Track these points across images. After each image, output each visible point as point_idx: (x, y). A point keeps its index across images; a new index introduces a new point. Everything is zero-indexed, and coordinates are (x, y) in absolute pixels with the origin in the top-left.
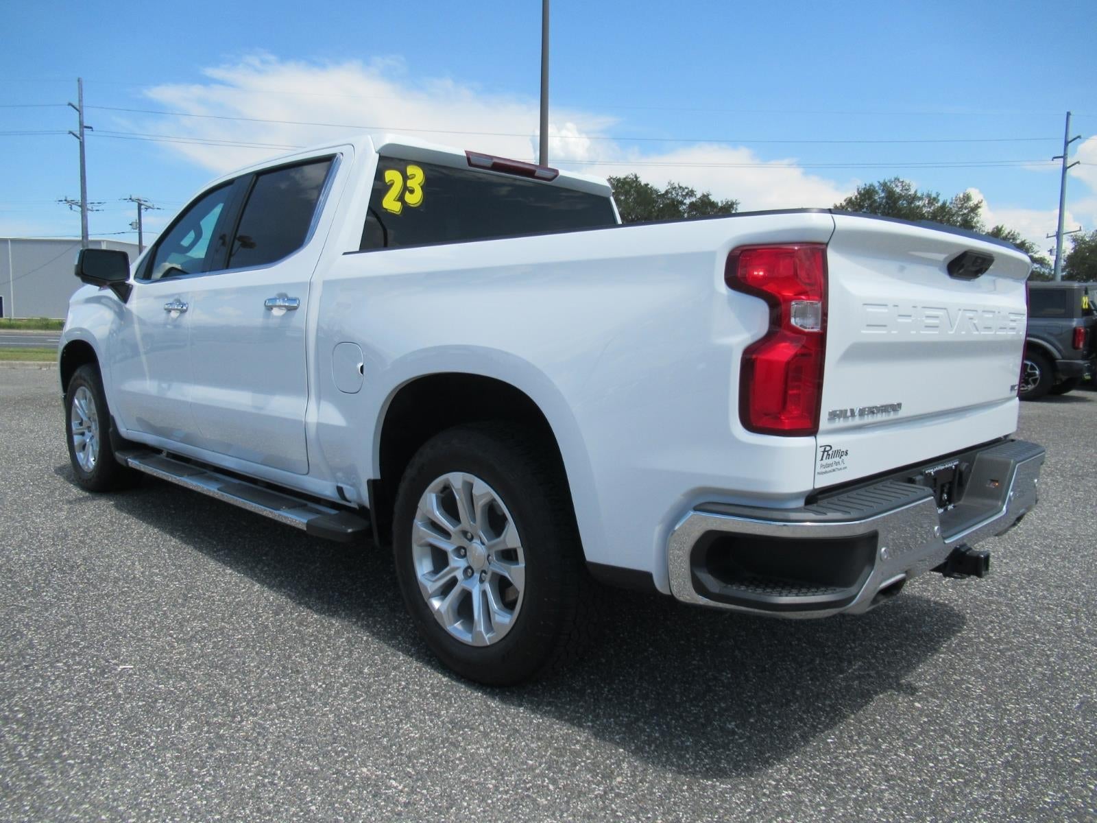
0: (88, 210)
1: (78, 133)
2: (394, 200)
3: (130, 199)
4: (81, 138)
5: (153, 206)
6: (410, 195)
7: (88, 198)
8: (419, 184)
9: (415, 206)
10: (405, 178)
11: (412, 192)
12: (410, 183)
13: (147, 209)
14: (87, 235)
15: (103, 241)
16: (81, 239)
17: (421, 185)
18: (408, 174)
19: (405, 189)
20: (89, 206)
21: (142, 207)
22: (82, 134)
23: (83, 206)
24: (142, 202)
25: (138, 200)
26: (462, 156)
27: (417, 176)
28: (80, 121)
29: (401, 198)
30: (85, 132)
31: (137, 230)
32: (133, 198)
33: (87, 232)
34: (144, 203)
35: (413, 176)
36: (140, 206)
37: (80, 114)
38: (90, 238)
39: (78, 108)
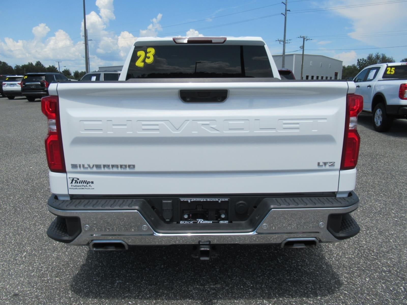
0: (286, 43)
1: (284, 14)
2: (141, 62)
3: (300, 37)
4: (286, 15)
5: (309, 39)
6: (148, 59)
7: (286, 39)
8: (152, 55)
9: (151, 63)
10: (146, 53)
11: (149, 58)
12: (148, 55)
13: (307, 40)
14: (285, 53)
15: (294, 54)
16: (282, 54)
17: (153, 55)
18: (148, 52)
19: (146, 57)
20: (286, 42)
21: (305, 40)
22: (286, 14)
23: (284, 42)
24: (305, 38)
25: (303, 37)
26: (172, 41)
27: (152, 51)
28: (286, 9)
29: (144, 61)
30: (287, 13)
31: (302, 49)
32: (301, 36)
33: (285, 51)
34: (306, 38)
35: (150, 52)
36: (304, 39)
37: (286, 6)
38: (286, 54)
39: (285, 3)
